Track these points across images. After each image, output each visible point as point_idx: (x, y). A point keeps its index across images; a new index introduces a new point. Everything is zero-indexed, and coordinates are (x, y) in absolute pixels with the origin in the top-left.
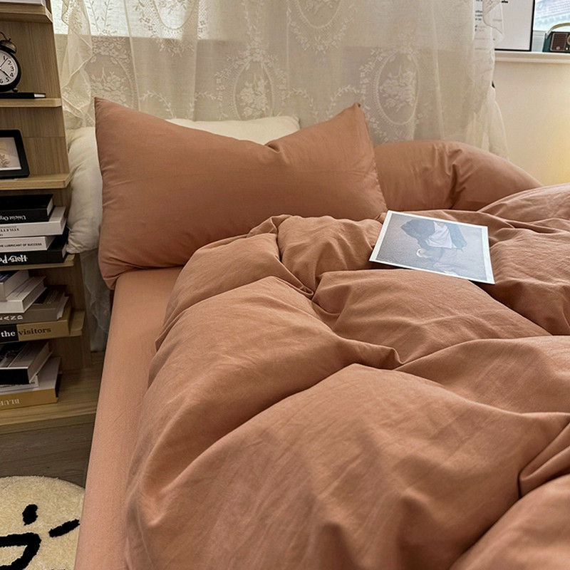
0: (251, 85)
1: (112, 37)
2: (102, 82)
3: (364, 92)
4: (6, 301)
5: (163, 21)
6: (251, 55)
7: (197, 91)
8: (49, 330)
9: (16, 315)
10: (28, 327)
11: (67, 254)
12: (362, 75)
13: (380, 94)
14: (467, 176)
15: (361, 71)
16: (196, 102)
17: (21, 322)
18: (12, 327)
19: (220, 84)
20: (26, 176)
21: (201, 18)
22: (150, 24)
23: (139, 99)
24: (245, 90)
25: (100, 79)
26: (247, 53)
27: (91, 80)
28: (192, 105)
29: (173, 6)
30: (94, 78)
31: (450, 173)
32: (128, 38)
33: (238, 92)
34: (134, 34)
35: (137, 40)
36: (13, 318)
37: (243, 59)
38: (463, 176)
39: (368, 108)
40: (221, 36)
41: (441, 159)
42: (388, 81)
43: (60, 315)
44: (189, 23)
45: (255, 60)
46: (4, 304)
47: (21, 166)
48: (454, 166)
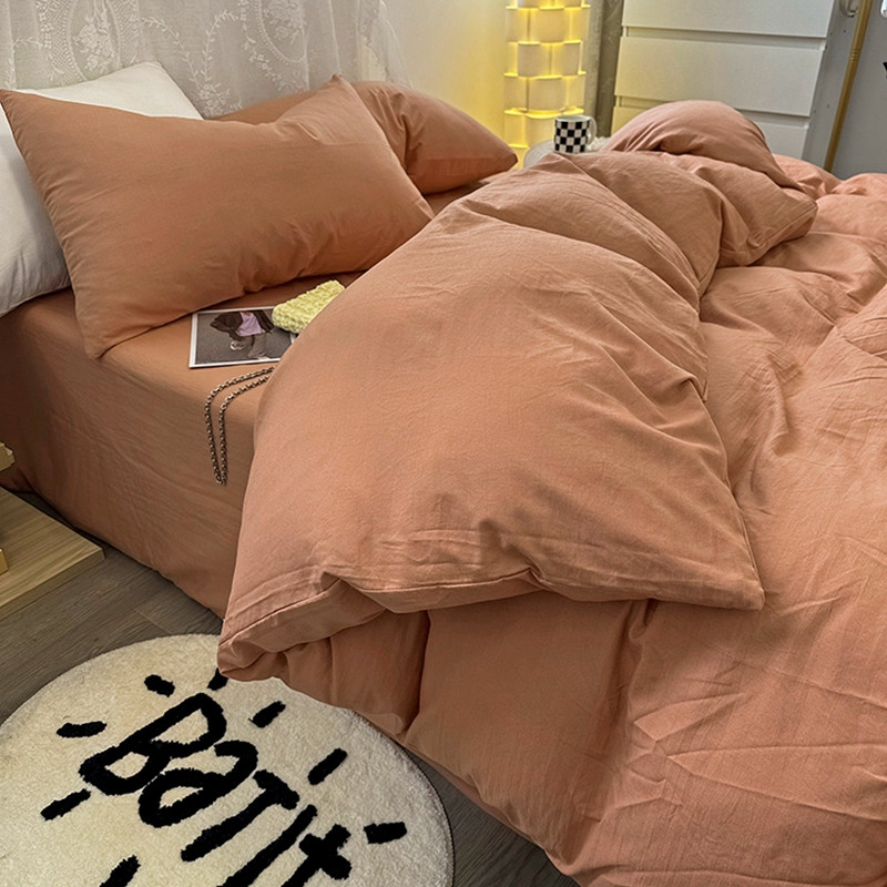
0: (93, 19)
3: (243, 18)
19: (45, 23)
31: (401, 127)
38: (415, 129)
39: (253, 42)
48: (403, 116)
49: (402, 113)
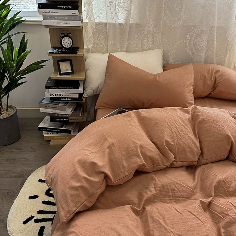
0: (147, 39)
1: (101, 23)
2: (97, 38)
3: (188, 42)
4: (66, 111)
5: (119, 17)
6: (148, 28)
7: (128, 41)
8: (77, 120)
9: (69, 115)
10: (72, 118)
11: (84, 97)
12: (188, 36)
13: (194, 44)
14: (219, 81)
15: (187, 35)
16: (127, 44)
17: (70, 117)
18: (67, 118)
19: (136, 38)
20: (73, 74)
21: (131, 17)
22: (114, 19)
23: (109, 44)
24: (145, 40)
25: (96, 37)
26: (147, 28)
27: (94, 37)
28: (126, 45)
29: (122, 12)
30: (94, 36)
31: (213, 80)
32: (106, 23)
33: (142, 41)
34: (108, 22)
35: (109, 23)
36: (68, 115)
37: (145, 30)
38: (218, 81)
39: (189, 48)
40: (138, 22)
41: (212, 74)
42: (197, 39)
43: (80, 115)
44: (127, 18)
45: (149, 30)
46: (66, 112)
47: (72, 71)
48: (216, 77)
49: (216, 76)
